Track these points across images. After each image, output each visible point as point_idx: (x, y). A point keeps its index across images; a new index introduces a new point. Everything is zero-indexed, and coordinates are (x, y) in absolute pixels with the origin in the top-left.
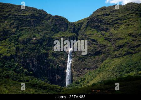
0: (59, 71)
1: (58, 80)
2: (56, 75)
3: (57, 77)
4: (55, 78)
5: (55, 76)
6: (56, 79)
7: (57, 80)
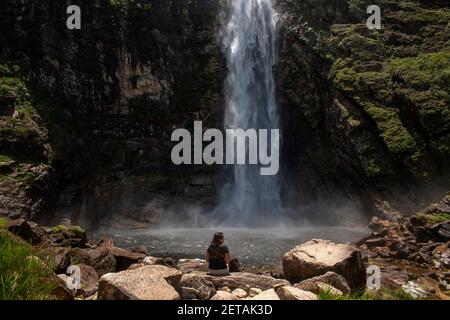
0: (156, 32)
1: (142, 104)
2: (127, 58)
3: (134, 80)
4: (116, 85)
5: (113, 65)
6: (116, 92)
7: (125, 111)
